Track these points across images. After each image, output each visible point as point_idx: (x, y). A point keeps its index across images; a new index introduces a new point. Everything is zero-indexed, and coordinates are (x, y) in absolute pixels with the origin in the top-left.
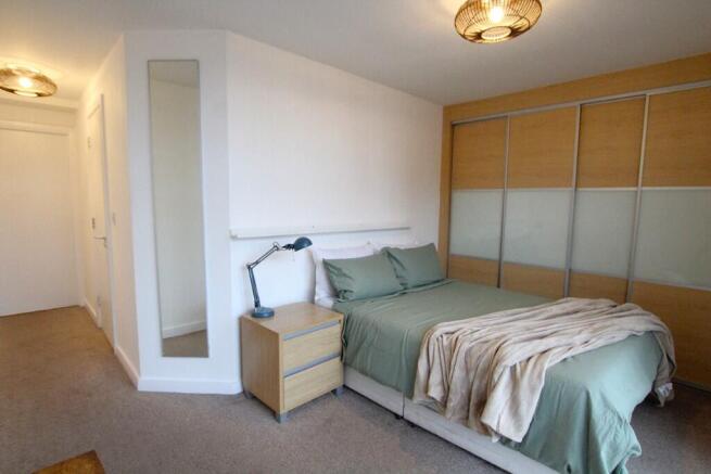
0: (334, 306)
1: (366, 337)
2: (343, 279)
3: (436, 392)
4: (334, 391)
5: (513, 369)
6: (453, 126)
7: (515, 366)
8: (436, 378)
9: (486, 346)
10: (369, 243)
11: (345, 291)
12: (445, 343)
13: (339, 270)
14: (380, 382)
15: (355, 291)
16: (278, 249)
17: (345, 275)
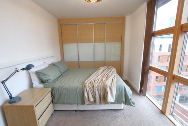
0: (44, 86)
1: (62, 93)
2: (45, 76)
3: (92, 100)
4: (52, 114)
5: (110, 87)
6: (61, 25)
7: (110, 86)
8: (91, 96)
9: (101, 83)
10: (45, 62)
11: (47, 80)
12: (91, 86)
13: (44, 73)
14: (71, 104)
15: (51, 79)
16: (18, 71)
17: (46, 75)
